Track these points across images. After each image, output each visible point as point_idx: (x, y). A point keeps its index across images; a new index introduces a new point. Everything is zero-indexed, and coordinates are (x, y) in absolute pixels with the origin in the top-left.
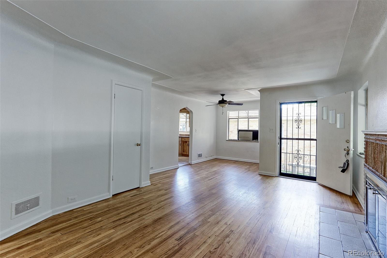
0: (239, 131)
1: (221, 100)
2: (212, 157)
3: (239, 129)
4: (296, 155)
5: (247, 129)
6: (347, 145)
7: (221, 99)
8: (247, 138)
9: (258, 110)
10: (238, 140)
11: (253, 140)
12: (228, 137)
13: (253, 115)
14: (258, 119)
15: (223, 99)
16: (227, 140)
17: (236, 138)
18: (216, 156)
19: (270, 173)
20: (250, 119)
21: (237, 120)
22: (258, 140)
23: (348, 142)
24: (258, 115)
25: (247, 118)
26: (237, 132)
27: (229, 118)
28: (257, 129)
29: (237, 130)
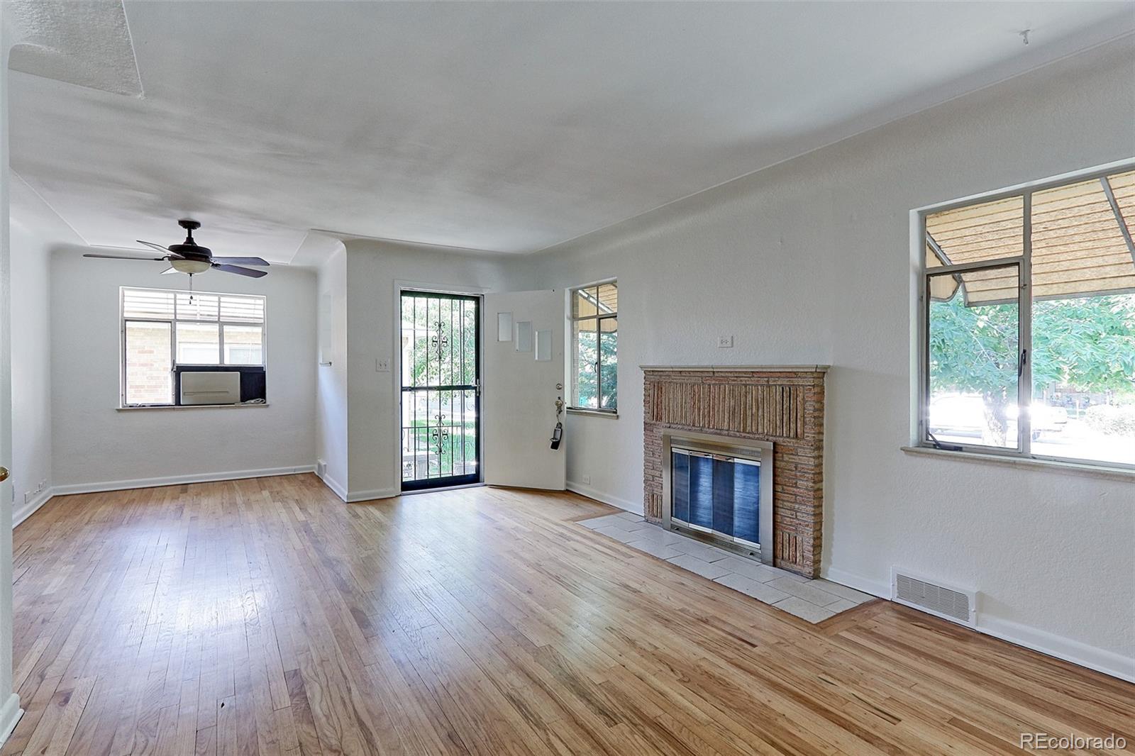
0: (179, 371)
1: (182, 244)
3: (181, 361)
4: (437, 428)
5: (214, 361)
6: (558, 393)
7: (181, 241)
8: (222, 394)
9: (263, 299)
10: (178, 402)
11: (244, 399)
12: (125, 397)
13: (241, 315)
14: (259, 330)
15: (190, 239)
16: (119, 410)
17: (169, 399)
18: (52, 488)
19: (377, 491)
20: (226, 328)
21: (167, 326)
22: (265, 398)
23: (560, 387)
24: (262, 316)
25: (215, 322)
27: (126, 315)
28: (261, 364)
29: (170, 366)
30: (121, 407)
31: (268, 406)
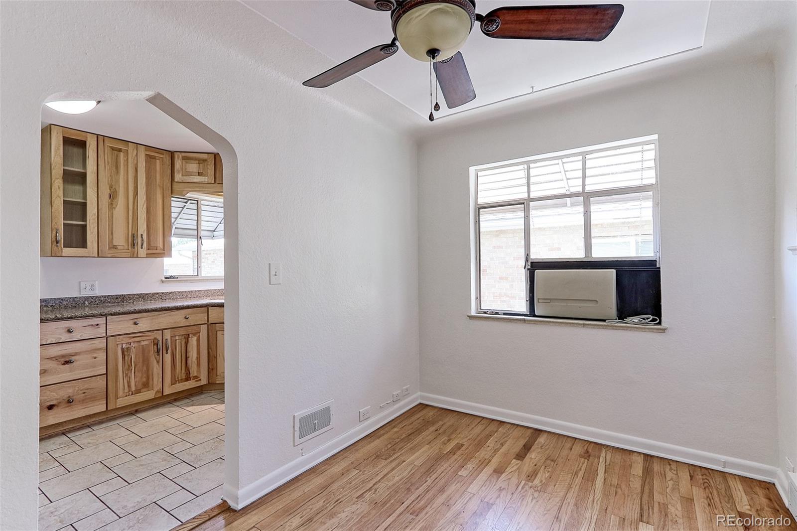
0: (534, 267)
2: (402, 403)
3: (540, 253)
5: (577, 253)
10: (532, 313)
11: (622, 314)
12: (479, 299)
14: (648, 198)
16: (471, 317)
17: (522, 306)
18: (419, 393)
22: (660, 316)
25: (579, 195)
26: (522, 276)
27: (481, 201)
28: (652, 255)
29: (522, 262)
30: (473, 313)
31: (664, 330)
